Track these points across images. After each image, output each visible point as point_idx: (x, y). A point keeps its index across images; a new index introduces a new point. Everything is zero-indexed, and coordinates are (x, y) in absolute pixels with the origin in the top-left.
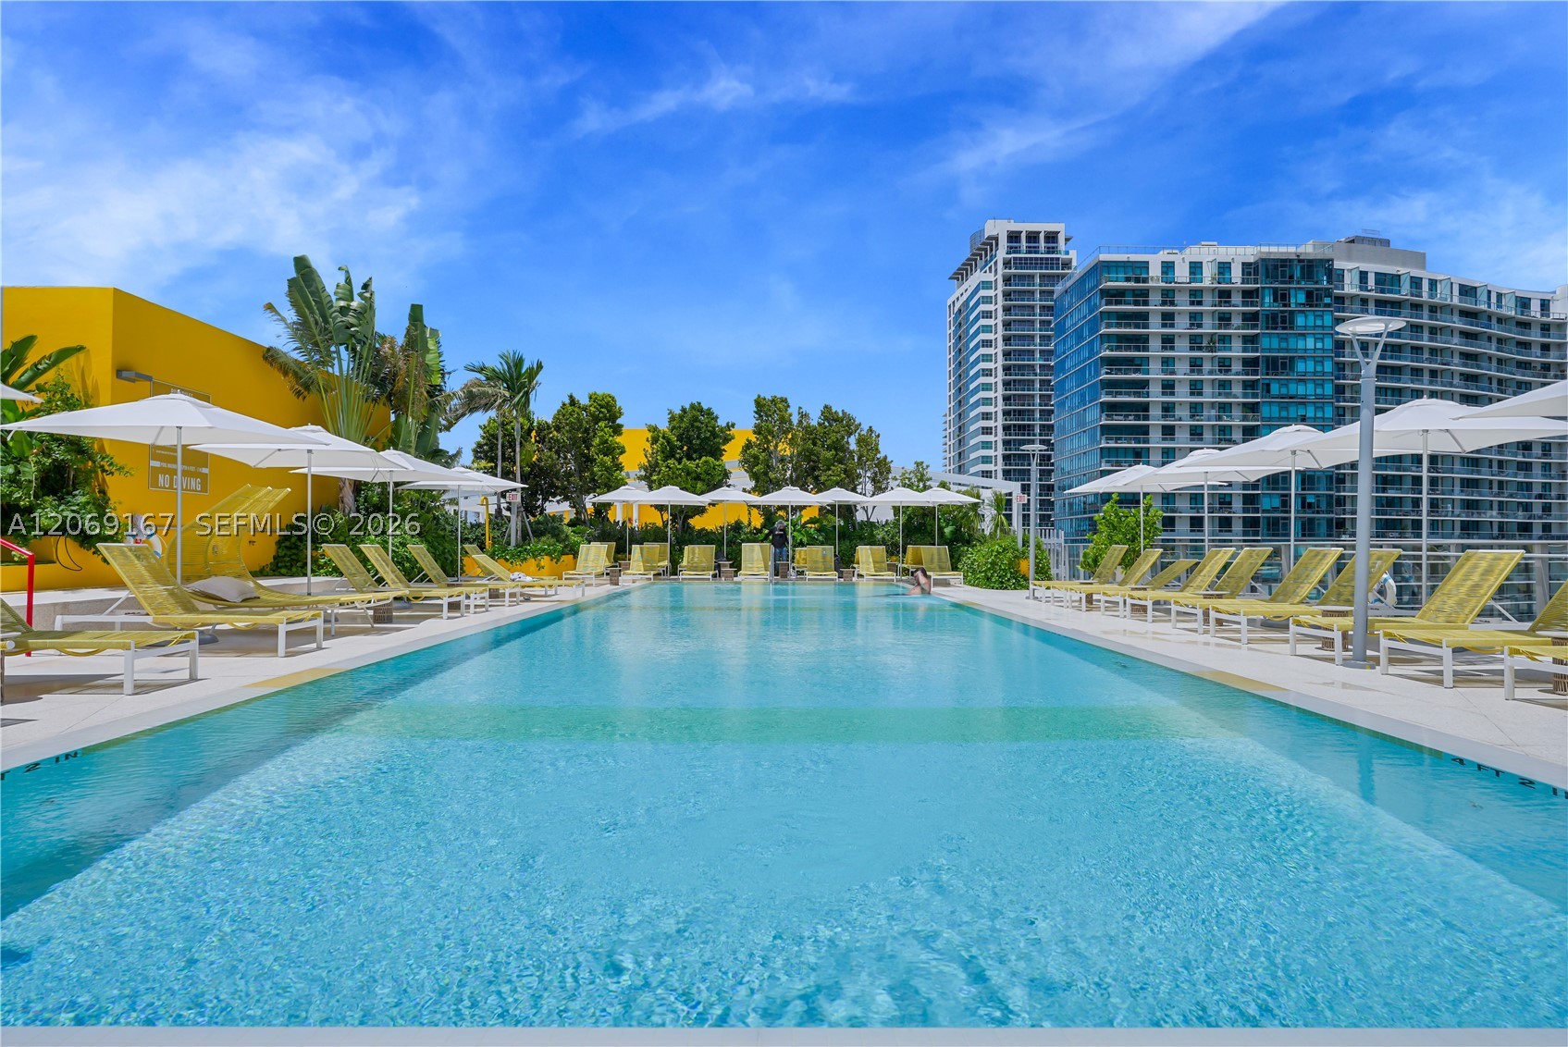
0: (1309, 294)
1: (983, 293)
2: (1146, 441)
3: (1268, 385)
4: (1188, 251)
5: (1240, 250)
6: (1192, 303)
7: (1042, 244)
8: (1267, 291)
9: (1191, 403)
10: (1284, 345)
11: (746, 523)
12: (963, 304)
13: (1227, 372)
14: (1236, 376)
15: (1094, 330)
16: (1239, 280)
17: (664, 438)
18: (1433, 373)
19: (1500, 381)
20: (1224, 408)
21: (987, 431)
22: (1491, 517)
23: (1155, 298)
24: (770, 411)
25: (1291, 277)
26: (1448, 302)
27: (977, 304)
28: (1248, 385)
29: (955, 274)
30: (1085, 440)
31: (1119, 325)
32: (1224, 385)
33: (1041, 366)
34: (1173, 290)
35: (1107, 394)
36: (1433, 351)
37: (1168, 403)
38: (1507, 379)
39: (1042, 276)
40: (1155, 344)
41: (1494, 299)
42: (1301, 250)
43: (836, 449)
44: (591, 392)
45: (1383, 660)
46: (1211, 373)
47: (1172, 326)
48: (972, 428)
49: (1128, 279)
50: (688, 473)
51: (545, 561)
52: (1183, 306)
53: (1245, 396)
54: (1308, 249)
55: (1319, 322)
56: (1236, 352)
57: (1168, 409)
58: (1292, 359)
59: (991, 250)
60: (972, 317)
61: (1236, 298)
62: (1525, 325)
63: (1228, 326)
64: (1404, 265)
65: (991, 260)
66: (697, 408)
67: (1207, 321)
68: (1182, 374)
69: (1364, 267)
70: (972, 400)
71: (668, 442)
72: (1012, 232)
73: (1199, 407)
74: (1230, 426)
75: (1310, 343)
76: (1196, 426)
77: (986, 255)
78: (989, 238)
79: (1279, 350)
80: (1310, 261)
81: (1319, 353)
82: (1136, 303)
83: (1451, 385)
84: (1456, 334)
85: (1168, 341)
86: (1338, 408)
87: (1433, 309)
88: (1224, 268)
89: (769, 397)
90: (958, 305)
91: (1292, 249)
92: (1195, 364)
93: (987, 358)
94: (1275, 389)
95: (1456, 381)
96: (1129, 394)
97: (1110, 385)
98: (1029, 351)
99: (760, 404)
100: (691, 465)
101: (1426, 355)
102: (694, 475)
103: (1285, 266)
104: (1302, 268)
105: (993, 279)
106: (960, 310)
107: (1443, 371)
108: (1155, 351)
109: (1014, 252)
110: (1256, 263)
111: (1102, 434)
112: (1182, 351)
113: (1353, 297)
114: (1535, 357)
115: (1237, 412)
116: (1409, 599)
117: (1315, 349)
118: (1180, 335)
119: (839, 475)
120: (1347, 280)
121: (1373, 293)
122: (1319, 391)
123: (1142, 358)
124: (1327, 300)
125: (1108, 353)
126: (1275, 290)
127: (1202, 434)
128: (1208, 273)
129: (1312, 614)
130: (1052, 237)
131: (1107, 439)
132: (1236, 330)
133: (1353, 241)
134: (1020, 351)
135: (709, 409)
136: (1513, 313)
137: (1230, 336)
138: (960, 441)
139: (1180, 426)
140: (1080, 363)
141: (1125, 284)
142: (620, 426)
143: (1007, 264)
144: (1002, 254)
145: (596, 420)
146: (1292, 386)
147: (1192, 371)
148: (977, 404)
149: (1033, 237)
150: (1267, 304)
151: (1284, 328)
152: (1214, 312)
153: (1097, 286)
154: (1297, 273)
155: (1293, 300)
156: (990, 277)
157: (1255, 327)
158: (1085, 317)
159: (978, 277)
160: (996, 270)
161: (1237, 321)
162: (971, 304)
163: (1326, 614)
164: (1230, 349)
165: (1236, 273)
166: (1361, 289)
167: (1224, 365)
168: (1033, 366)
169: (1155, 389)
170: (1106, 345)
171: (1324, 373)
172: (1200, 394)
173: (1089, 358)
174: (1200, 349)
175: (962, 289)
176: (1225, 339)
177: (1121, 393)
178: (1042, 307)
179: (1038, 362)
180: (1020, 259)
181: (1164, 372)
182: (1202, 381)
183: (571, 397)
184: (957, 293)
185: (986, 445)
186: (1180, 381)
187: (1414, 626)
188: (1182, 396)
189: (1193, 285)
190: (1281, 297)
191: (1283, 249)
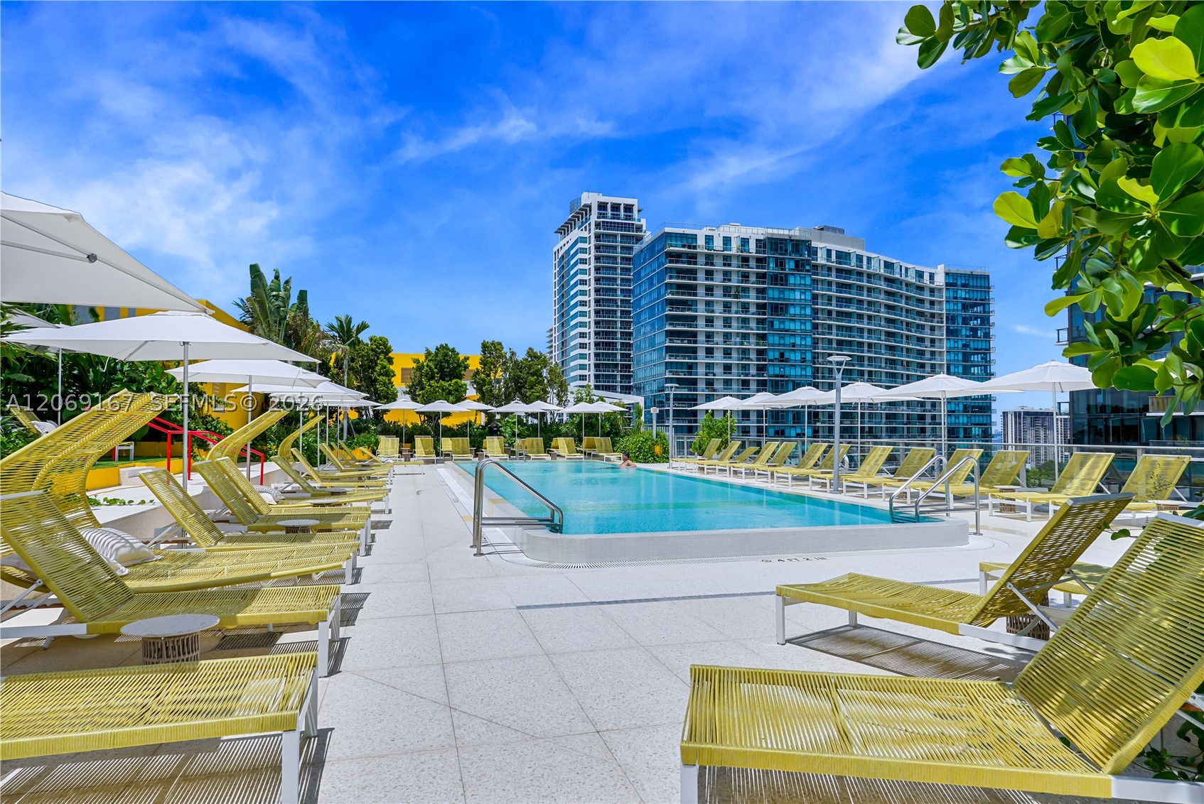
0: (797, 263)
1: (580, 245)
2: (696, 358)
3: (772, 322)
4: (721, 228)
5: (755, 230)
6: (725, 265)
7: (622, 213)
8: (771, 259)
9: (724, 333)
10: (782, 296)
12: (565, 252)
13: (747, 312)
14: (752, 316)
15: (661, 279)
16: (754, 251)
18: (870, 317)
19: (908, 324)
20: (745, 336)
21: (583, 346)
22: (903, 410)
23: (701, 260)
24: (491, 351)
25: (786, 251)
26: (878, 272)
27: (576, 253)
28: (760, 322)
29: (559, 229)
30: (655, 356)
31: (678, 278)
32: (745, 321)
33: (621, 300)
34: (712, 255)
35: (671, 324)
36: (870, 303)
37: (709, 332)
38: (911, 323)
39: (622, 236)
40: (701, 291)
41: (903, 272)
42: (792, 233)
43: (535, 376)
45: (844, 491)
46: (736, 313)
47: (712, 280)
48: (572, 344)
49: (683, 246)
51: (367, 448)
52: (719, 266)
53: (758, 329)
54: (796, 233)
55: (803, 282)
56: (752, 299)
57: (709, 336)
58: (787, 305)
59: (586, 214)
60: (572, 262)
61: (753, 263)
62: (921, 288)
63: (747, 281)
64: (852, 246)
65: (586, 222)
66: (445, 347)
67: (734, 277)
68: (718, 312)
69: (830, 246)
70: (572, 323)
71: (430, 370)
72: (601, 203)
73: (729, 335)
74: (749, 349)
75: (798, 295)
76: (727, 348)
77: (582, 218)
78: (585, 206)
79: (779, 299)
80: (797, 241)
81: (803, 302)
82: (689, 263)
83: (880, 325)
84: (882, 292)
85: (709, 290)
86: (814, 338)
87: (869, 276)
88: (745, 242)
89: (490, 341)
90: (561, 253)
91: (786, 232)
92: (727, 306)
93: (583, 293)
94: (776, 325)
95: (883, 323)
96: (684, 325)
97: (671, 319)
98: (613, 289)
99: (485, 347)
100: (445, 384)
101: (865, 306)
103: (782, 243)
104: (793, 245)
105: (588, 236)
106: (563, 256)
107: (875, 316)
108: (701, 296)
109: (603, 218)
110: (764, 240)
111: (667, 353)
112: (718, 297)
113: (823, 266)
114: (926, 309)
115: (753, 340)
116: (854, 464)
117: (801, 299)
118: (717, 286)
119: (538, 393)
120: (819, 255)
121: (834, 264)
122: (803, 327)
123: (692, 301)
124: (808, 268)
125: (670, 296)
126: (776, 259)
127: (731, 354)
128: (735, 244)
129: (817, 472)
130: (629, 208)
131: (670, 356)
132: (752, 284)
133: (822, 229)
134: (607, 289)
135: (452, 348)
136: (914, 281)
137: (748, 288)
138: (563, 352)
139: (717, 348)
140: (651, 302)
141: (682, 249)
142: (392, 357)
143: (597, 225)
144: (594, 218)
145: (377, 353)
146: (787, 323)
147: (725, 311)
148: (576, 326)
149: (616, 207)
150: (771, 268)
151: (782, 285)
152: (738, 271)
153: (663, 249)
154: (790, 248)
155: (787, 266)
156: (586, 234)
157: (763, 283)
158: (655, 270)
159: (576, 233)
160: (590, 230)
161: (752, 278)
162: (572, 252)
163: (822, 473)
164: (749, 297)
165: (752, 246)
166: (828, 260)
167: (745, 307)
168: (616, 300)
169: (701, 322)
170: (669, 291)
171: (806, 315)
172: (730, 327)
173: (658, 299)
174: (730, 296)
175: (564, 241)
176: (745, 290)
177: (679, 325)
178: (622, 258)
179: (620, 297)
180: (607, 222)
181: (707, 311)
182: (731, 318)
184: (561, 244)
185: (583, 356)
186: (717, 317)
187: (855, 477)
188: (718, 328)
189: (725, 252)
190: (780, 263)
191: (781, 232)
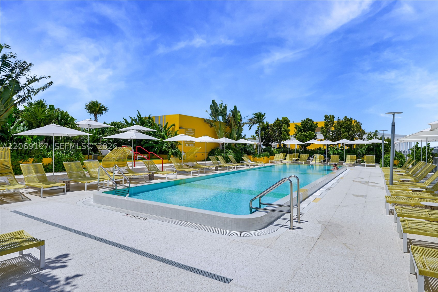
11: (322, 148)
17: (299, 127)
24: (329, 119)
43: (346, 128)
44: (282, 117)
50: (305, 136)
51: (265, 157)
66: (308, 120)
71: (300, 128)
99: (326, 117)
100: (306, 133)
102: (306, 136)
119: (346, 135)
135: (311, 120)
142: (289, 125)
145: (283, 123)
183: (277, 118)
